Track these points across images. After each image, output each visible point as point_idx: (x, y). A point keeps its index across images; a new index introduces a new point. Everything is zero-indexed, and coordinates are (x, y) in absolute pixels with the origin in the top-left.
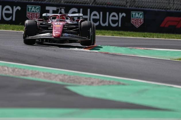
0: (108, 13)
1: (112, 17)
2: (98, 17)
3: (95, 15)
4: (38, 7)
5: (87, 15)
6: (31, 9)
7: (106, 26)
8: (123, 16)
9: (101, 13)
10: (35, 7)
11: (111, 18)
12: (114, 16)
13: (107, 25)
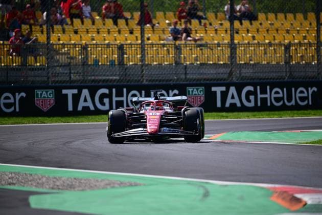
0: (293, 89)
1: (299, 93)
2: (281, 95)
3: (277, 93)
4: (201, 89)
5: (266, 93)
6: (192, 91)
7: (292, 105)
8: (314, 91)
9: (285, 89)
10: (197, 90)
11: (298, 95)
12: (302, 92)
13: (294, 104)
